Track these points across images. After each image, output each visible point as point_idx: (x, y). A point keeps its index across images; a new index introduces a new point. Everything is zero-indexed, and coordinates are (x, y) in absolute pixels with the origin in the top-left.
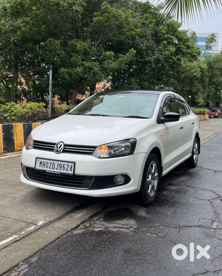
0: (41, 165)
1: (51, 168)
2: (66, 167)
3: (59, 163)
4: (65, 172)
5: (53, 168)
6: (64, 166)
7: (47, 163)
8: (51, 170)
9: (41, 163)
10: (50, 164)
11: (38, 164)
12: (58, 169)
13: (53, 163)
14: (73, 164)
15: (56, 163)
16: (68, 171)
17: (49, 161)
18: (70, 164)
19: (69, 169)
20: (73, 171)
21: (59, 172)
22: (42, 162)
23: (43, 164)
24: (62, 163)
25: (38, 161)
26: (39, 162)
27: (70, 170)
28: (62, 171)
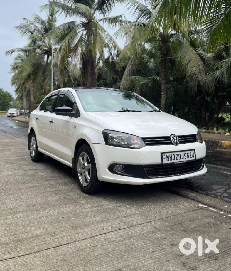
0: (168, 159)
1: (178, 159)
2: (189, 155)
3: (184, 152)
4: (189, 159)
5: (180, 158)
6: (188, 154)
7: (174, 156)
8: (179, 161)
9: (168, 157)
10: (177, 155)
11: (164, 158)
12: (184, 158)
13: (179, 154)
14: (194, 151)
15: (181, 153)
16: (191, 158)
17: (175, 154)
18: (192, 152)
19: (191, 156)
20: (194, 157)
21: (186, 161)
22: (168, 155)
23: (170, 158)
24: (186, 152)
25: (164, 156)
26: (166, 157)
27: (193, 156)
28: (187, 159)
